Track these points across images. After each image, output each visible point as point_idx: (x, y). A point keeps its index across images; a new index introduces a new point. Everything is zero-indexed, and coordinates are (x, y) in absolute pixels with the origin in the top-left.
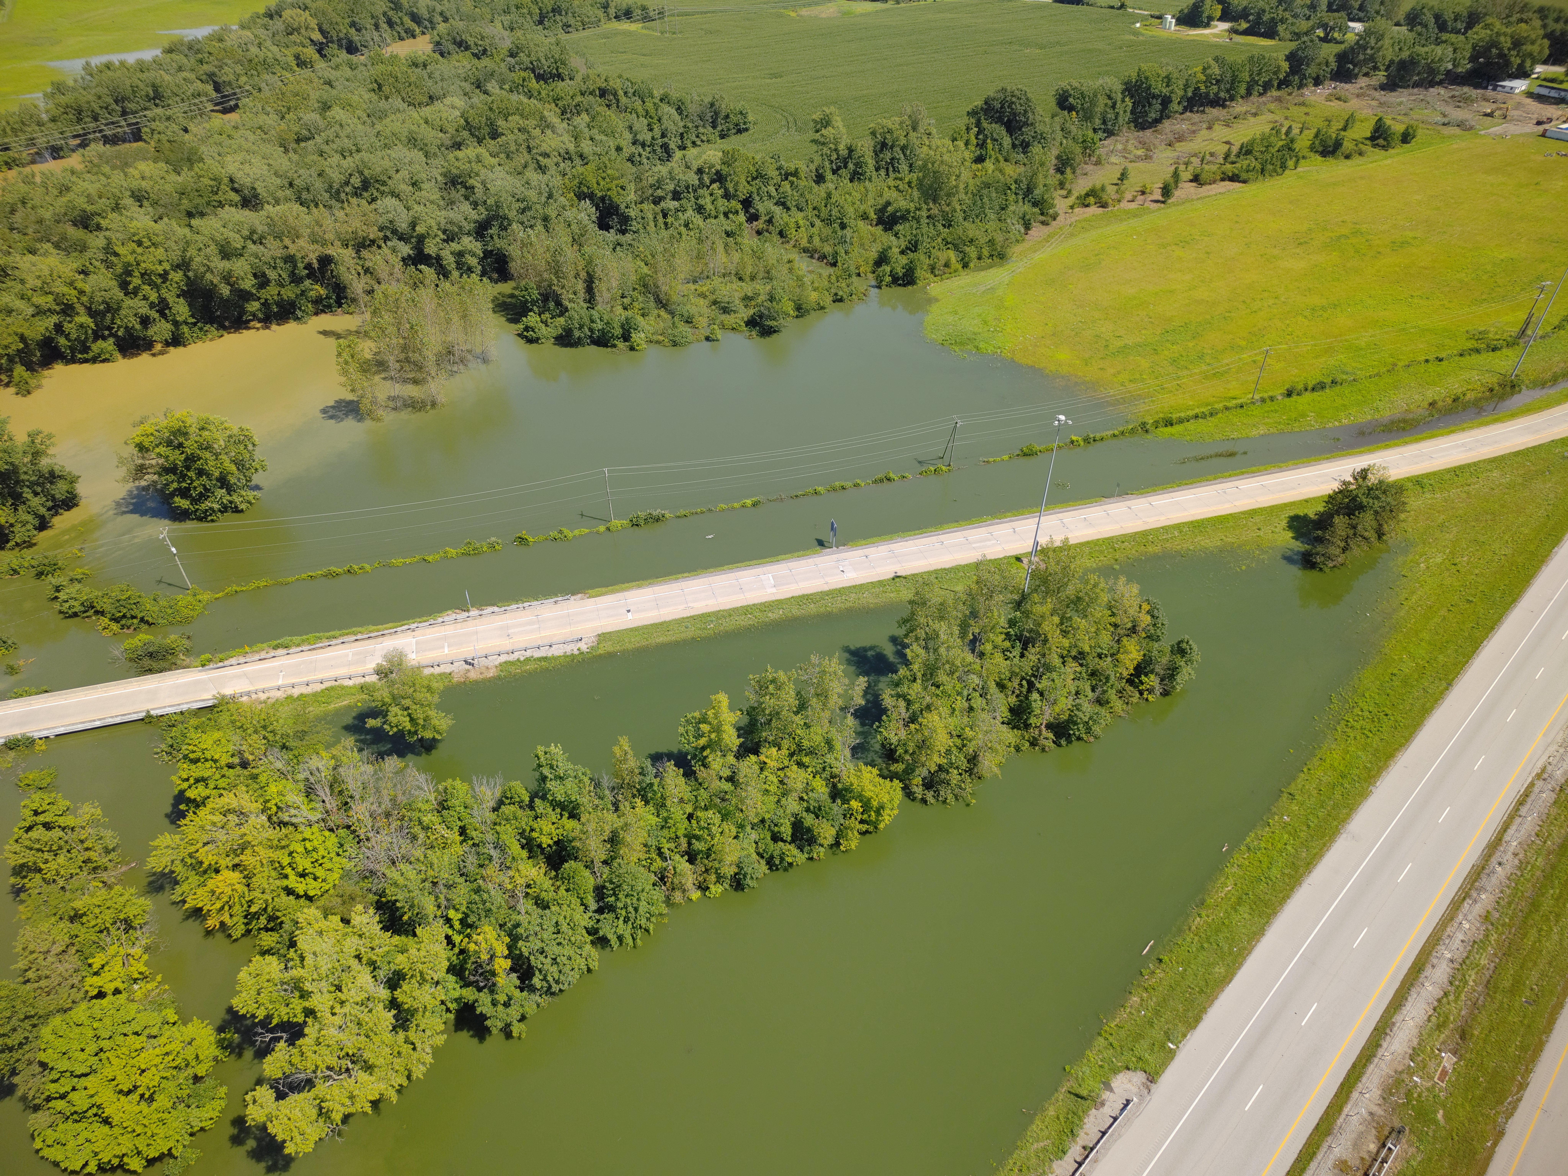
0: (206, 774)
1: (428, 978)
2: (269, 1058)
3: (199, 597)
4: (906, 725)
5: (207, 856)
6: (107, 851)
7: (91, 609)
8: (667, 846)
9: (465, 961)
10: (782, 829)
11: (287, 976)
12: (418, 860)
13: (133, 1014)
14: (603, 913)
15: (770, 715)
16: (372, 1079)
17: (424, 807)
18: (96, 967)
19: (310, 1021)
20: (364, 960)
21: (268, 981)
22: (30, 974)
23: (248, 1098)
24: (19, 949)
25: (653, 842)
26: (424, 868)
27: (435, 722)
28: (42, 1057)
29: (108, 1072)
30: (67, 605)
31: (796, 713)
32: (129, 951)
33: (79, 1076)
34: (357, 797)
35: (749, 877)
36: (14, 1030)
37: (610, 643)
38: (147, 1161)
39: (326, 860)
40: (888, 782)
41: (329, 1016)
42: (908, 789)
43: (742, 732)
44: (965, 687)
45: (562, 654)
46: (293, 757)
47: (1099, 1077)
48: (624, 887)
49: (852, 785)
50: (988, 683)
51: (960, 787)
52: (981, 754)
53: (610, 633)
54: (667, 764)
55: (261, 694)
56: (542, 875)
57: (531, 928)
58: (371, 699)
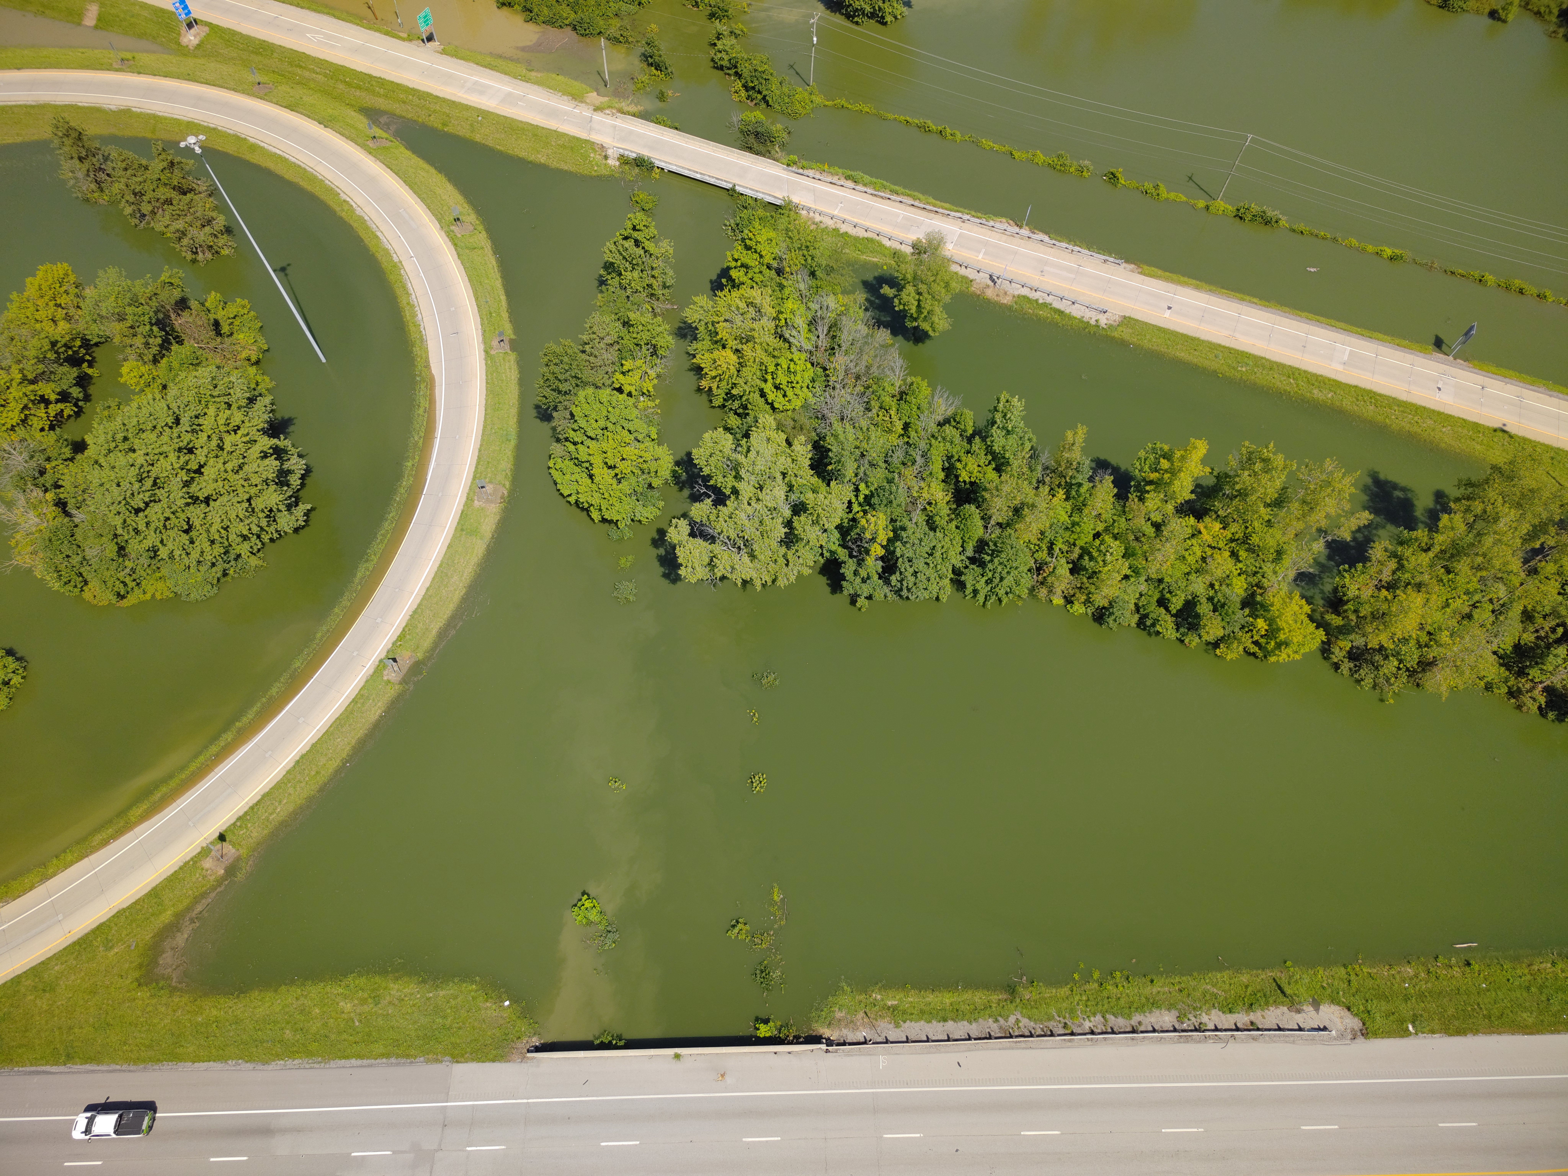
0: (751, 263)
1: (821, 523)
2: (697, 504)
3: (813, 97)
4: (1378, 588)
5: (724, 331)
6: (665, 286)
7: (732, 69)
8: (1061, 546)
9: (851, 528)
10: (1174, 600)
11: (735, 456)
12: (861, 429)
13: (633, 417)
14: (973, 564)
15: (1238, 491)
16: (751, 565)
17: (889, 388)
18: (625, 368)
19: (733, 497)
20: (787, 480)
21: (720, 451)
22: (587, 348)
23: (674, 521)
24: (587, 326)
25: (1049, 535)
26: (861, 438)
27: (936, 319)
28: (574, 409)
29: (605, 446)
30: (719, 55)
31: (1267, 505)
32: (648, 371)
33: (589, 437)
34: (843, 348)
35: (1113, 617)
36: (566, 381)
37: (1131, 331)
38: (603, 518)
39: (798, 386)
40: (1312, 627)
41: (746, 503)
42: (1329, 646)
43: (1199, 490)
44: (1482, 591)
45: (1079, 317)
46: (814, 286)
47: (1313, 992)
48: (1003, 555)
49: (1272, 605)
50: (1515, 604)
51: (1388, 680)
52: (1441, 666)
53: (1137, 321)
54: (1107, 477)
55: (817, 215)
56: (945, 501)
57: (913, 537)
58: (897, 268)
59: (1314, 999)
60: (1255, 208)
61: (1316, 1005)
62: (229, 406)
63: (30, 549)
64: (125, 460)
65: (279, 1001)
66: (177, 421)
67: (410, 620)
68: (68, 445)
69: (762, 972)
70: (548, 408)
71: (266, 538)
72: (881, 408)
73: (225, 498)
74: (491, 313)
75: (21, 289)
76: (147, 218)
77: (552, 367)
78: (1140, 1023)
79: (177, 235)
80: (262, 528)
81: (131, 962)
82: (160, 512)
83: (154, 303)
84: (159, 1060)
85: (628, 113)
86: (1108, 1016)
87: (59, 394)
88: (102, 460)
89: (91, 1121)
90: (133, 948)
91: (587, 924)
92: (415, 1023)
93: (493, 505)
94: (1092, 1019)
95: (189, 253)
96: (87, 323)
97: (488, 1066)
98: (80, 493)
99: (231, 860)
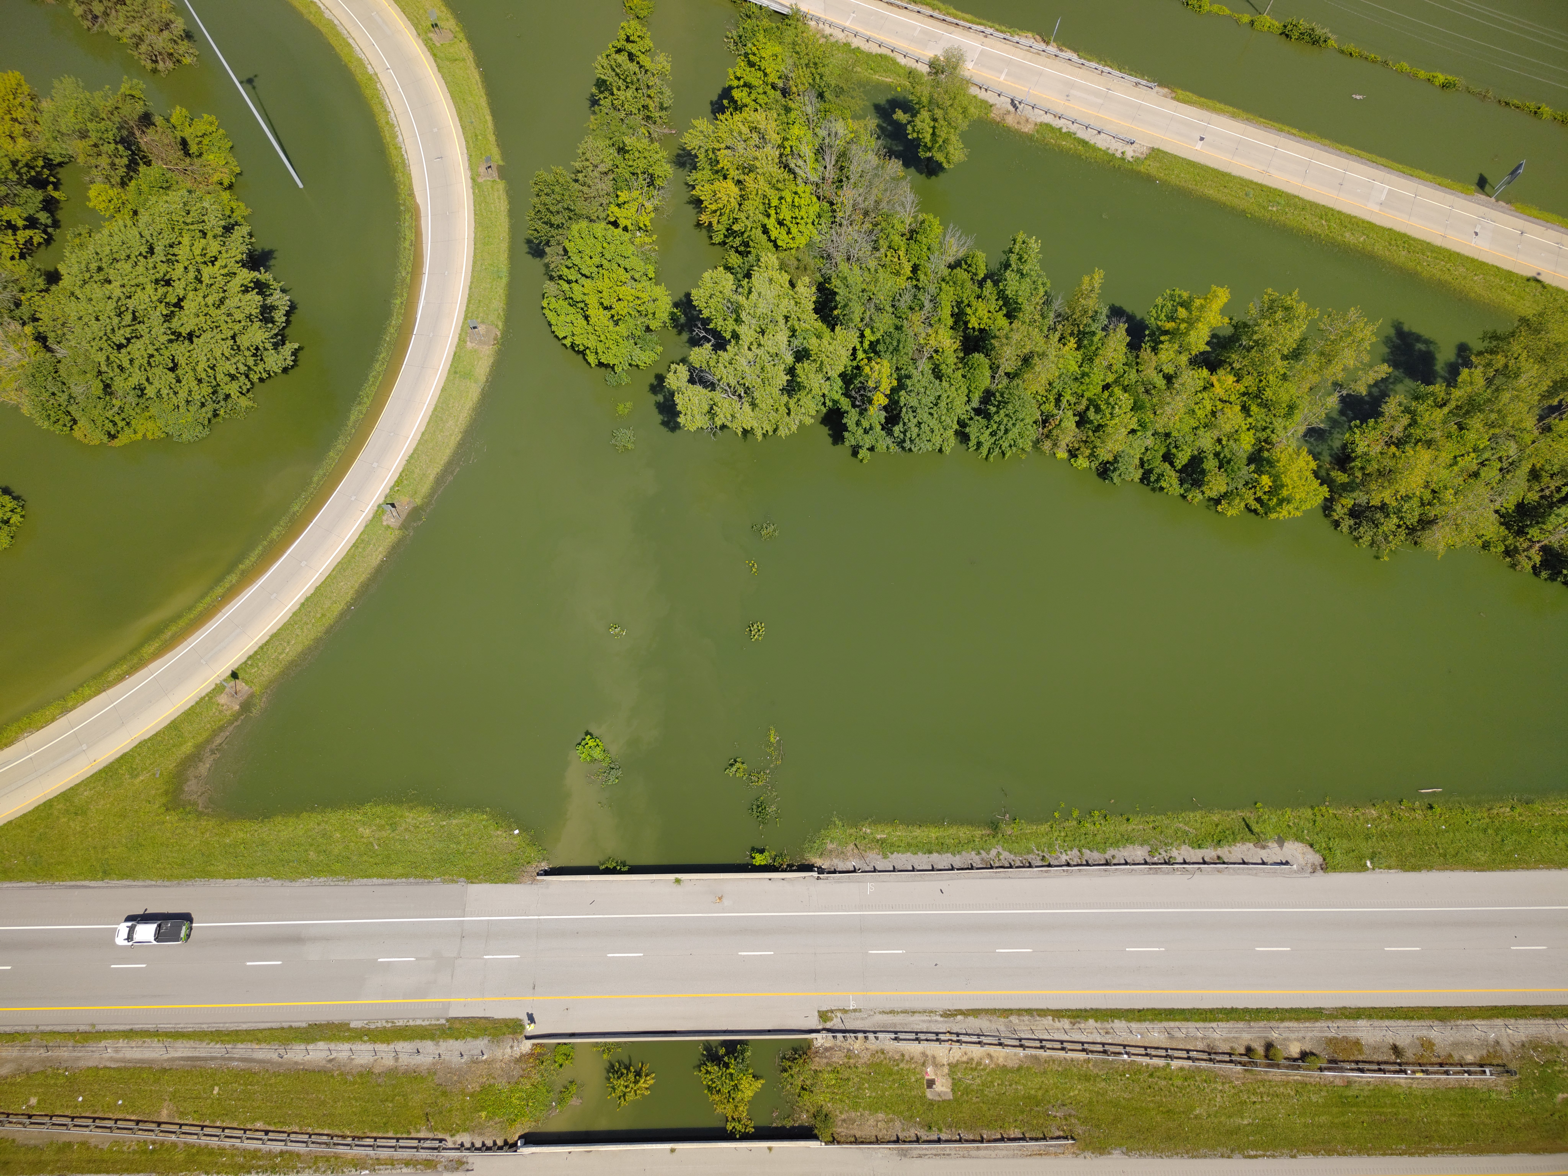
0: (755, 82)
1: (825, 370)
2: (696, 349)
4: (1388, 444)
5: (725, 160)
6: (662, 108)
8: (1068, 397)
9: (855, 376)
10: (1180, 455)
11: (735, 297)
12: (869, 270)
13: (629, 254)
14: (978, 415)
15: (1256, 342)
16: (752, 414)
17: (898, 226)
18: (621, 200)
19: (733, 342)
20: (789, 324)
21: (721, 292)
22: (580, 176)
23: (673, 366)
24: (580, 151)
25: (1058, 386)
26: (869, 280)
27: (951, 149)
28: (567, 244)
29: (600, 285)
31: (1284, 358)
32: (645, 203)
33: (583, 275)
34: (852, 181)
35: (1118, 473)
36: (558, 213)
37: (1158, 165)
38: (599, 362)
39: (802, 221)
40: (1316, 483)
41: (746, 348)
42: (1332, 503)
43: (1215, 340)
44: (1492, 449)
45: (1104, 148)
46: (822, 109)
47: (1279, 831)
48: (1010, 407)
49: (1278, 461)
50: (1523, 462)
51: (1386, 538)
52: (1440, 524)
53: (1166, 153)
54: (1121, 325)
55: (827, 27)
56: (952, 349)
57: (918, 386)
58: (912, 90)
59: (1279, 837)
60: (1304, 25)
61: (1281, 842)
62: (204, 234)
63: (14, 385)
64: (101, 293)
65: (301, 826)
66: (151, 250)
67: (406, 465)
68: (40, 276)
69: (758, 807)
70: (540, 243)
71: (255, 378)
72: (890, 247)
73: (208, 335)
74: (476, 136)
76: (100, 20)
77: (543, 197)
78: (1113, 857)
79: (134, 40)
80: (249, 367)
81: (157, 789)
82: (143, 349)
83: (116, 118)
84: (191, 877)
86: (1084, 850)
87: (26, 219)
88: (78, 292)
89: (132, 930)
90: (158, 776)
91: (591, 761)
92: (431, 847)
93: (486, 347)
94: (1069, 853)
95: (149, 61)
96: (47, 140)
97: (501, 886)
98: (59, 326)
99: (245, 697)
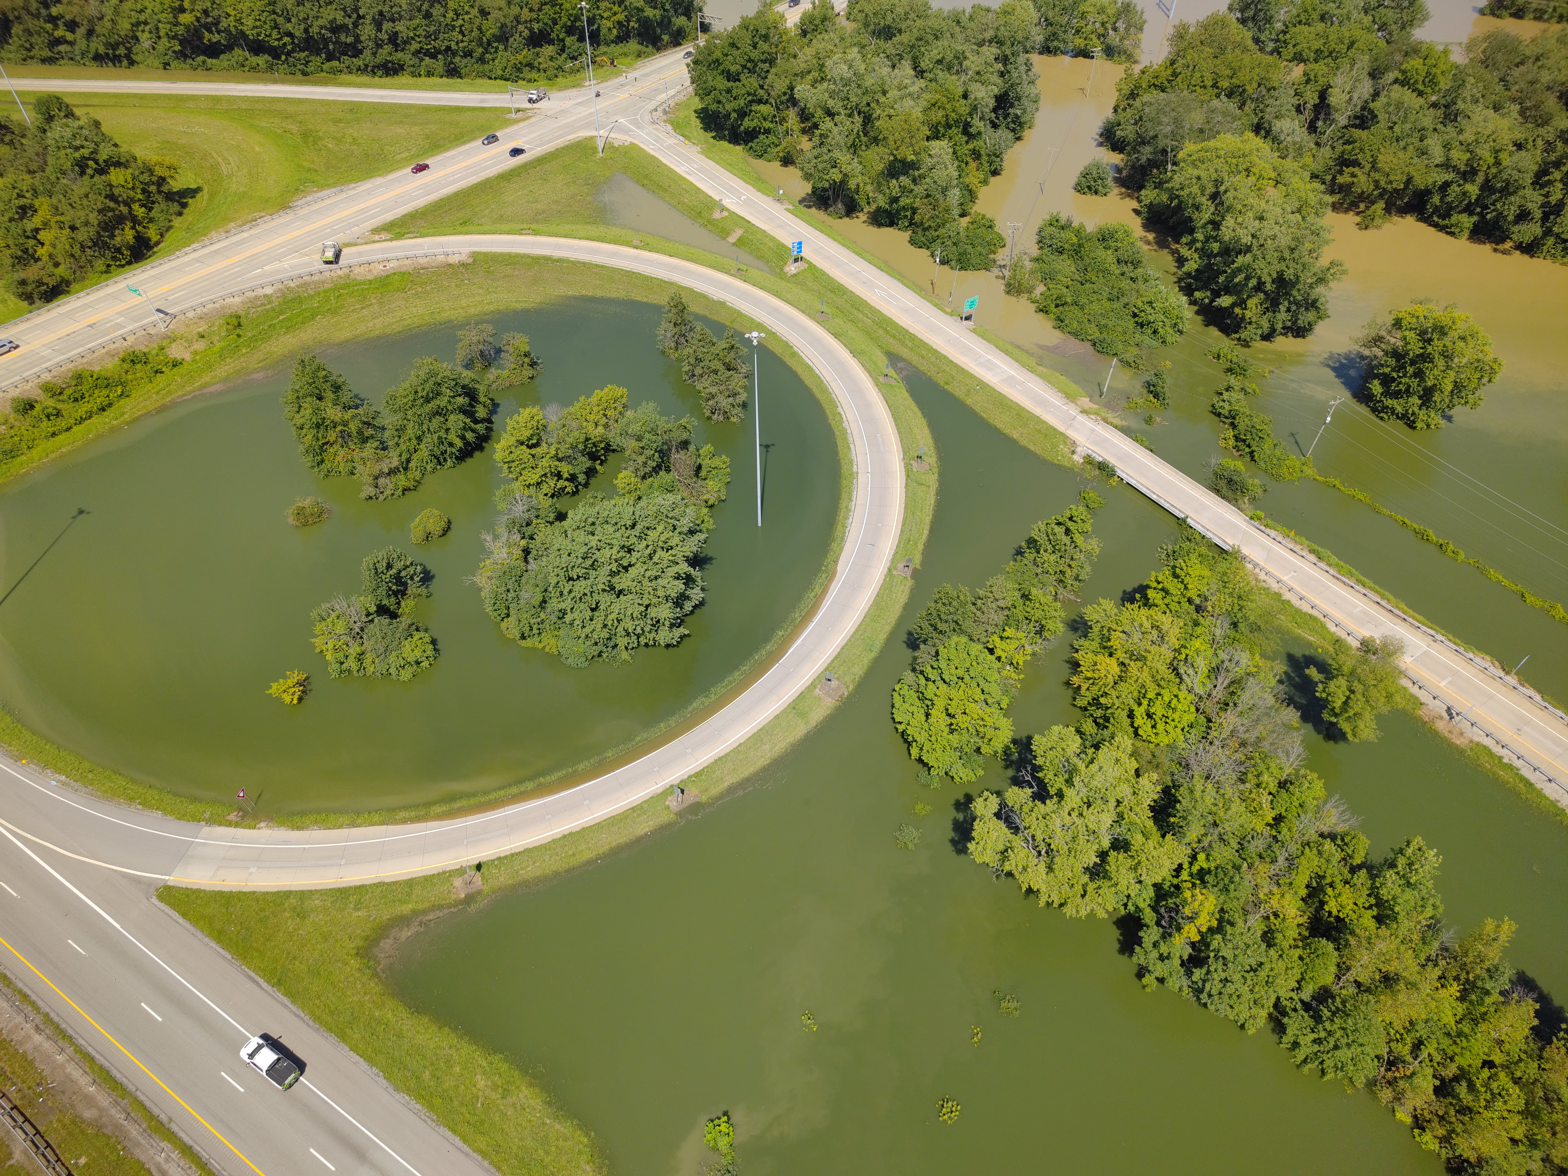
0: (1172, 590)
1: (1139, 871)
2: (1016, 789)
3: (1305, 468)
5: (1117, 641)
6: (1077, 578)
7: (1232, 419)
8: (1432, 1051)
9: (1171, 895)
11: (1075, 760)
12: (1225, 797)
13: (992, 679)
14: (1306, 1011)
16: (1045, 877)
17: (1274, 769)
18: (1005, 634)
19: (1055, 799)
20: (1119, 809)
21: (1063, 749)
22: (979, 602)
23: (986, 793)
24: (988, 584)
25: (1421, 1030)
26: (1221, 805)
27: (1361, 725)
28: (941, 649)
29: (953, 693)
30: (1221, 404)
32: (1026, 645)
33: (943, 679)
34: (1239, 709)
36: (946, 622)
38: (920, 758)
39: (1172, 723)
41: (1067, 812)
45: (1552, 798)
46: (1232, 637)
48: (1350, 1021)
54: (1529, 1000)
55: (1263, 574)
56: (1296, 922)
57: (1238, 938)
58: (1334, 655)
62: (674, 529)
63: (489, 574)
64: (584, 539)
65: (437, 1039)
66: (633, 526)
67: (713, 763)
68: (555, 512)
70: (919, 638)
71: (643, 640)
73: (630, 596)
74: (909, 541)
75: (588, 396)
76: (695, 378)
77: (940, 605)
79: (708, 396)
80: (644, 632)
81: (363, 931)
82: (584, 587)
83: (666, 437)
84: (330, 1029)
85: (1111, 424)
87: (570, 475)
88: (569, 533)
89: (259, 1047)
90: (371, 919)
91: (713, 1148)
93: (830, 700)
95: (709, 411)
96: (616, 434)
98: (543, 549)
99: (474, 890)
